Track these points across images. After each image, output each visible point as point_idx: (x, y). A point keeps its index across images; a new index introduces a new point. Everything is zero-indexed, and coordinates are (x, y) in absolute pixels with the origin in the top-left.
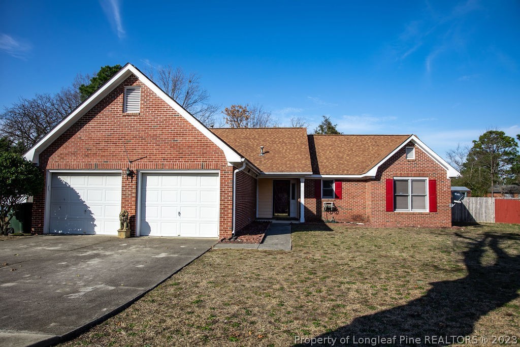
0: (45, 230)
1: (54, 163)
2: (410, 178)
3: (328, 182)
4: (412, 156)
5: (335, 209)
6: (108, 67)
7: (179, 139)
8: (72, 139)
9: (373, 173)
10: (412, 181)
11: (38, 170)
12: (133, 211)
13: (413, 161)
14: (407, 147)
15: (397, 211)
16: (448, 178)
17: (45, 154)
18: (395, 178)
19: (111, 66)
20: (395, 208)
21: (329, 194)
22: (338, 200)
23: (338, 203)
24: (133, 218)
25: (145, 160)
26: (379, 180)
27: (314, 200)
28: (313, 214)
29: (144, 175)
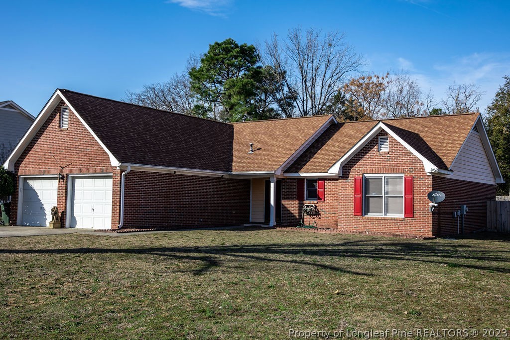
0: (18, 221)
2: (383, 175)
3: (312, 181)
4: (385, 148)
5: (317, 213)
7: (89, 148)
8: (31, 152)
9: (335, 170)
10: (387, 178)
12: (64, 208)
13: (385, 154)
14: (379, 137)
15: (370, 215)
16: (428, 174)
18: (366, 175)
20: (367, 211)
21: (313, 195)
22: (320, 203)
23: (321, 205)
24: (64, 213)
25: (70, 166)
26: (347, 178)
27: (297, 202)
28: (296, 217)
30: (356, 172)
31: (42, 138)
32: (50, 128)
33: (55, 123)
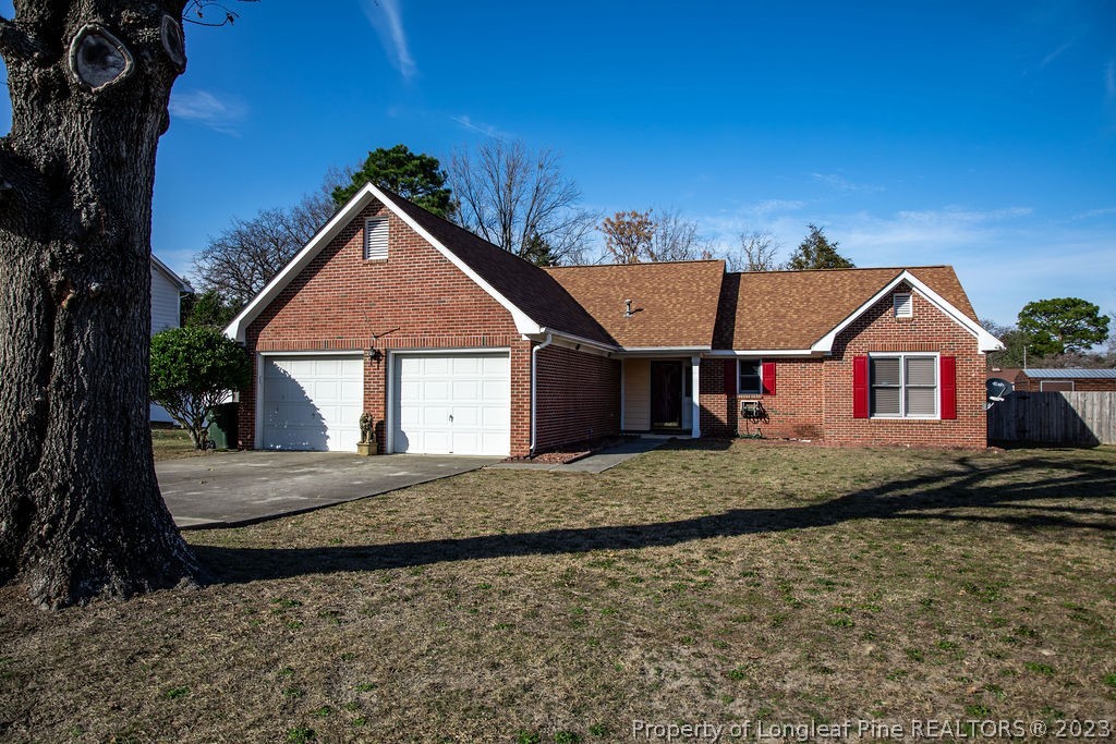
0: (258, 443)
1: (266, 342)
2: (903, 354)
3: (750, 364)
4: (906, 310)
5: (762, 415)
6: (382, 151)
7: (448, 299)
8: (290, 304)
9: (825, 345)
10: (907, 360)
11: (243, 354)
12: (381, 414)
13: (908, 320)
14: (895, 295)
15: (878, 417)
16: (980, 352)
17: (253, 329)
18: (872, 354)
19: (386, 149)
20: (873, 412)
21: (751, 385)
22: (767, 398)
23: (768, 402)
24: (382, 425)
25: (397, 333)
26: (841, 359)
27: (724, 397)
28: (721, 422)
29: (398, 358)
30: (855, 349)
31: (319, 278)
32: (339, 258)
33: (353, 248)
